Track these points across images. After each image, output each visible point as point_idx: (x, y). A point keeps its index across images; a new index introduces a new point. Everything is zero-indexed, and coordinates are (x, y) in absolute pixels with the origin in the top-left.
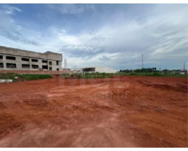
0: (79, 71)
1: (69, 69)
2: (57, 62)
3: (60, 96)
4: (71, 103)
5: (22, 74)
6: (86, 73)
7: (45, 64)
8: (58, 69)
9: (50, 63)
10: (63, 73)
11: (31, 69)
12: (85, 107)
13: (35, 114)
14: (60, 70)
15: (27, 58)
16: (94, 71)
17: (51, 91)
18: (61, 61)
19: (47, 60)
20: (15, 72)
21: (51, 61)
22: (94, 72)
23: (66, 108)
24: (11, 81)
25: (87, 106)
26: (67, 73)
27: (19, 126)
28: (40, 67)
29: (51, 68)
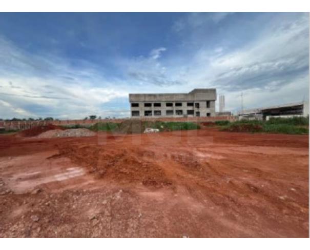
0: (251, 115)
1: (229, 113)
2: (208, 103)
3: (216, 160)
4: (240, 178)
5: (166, 122)
6: (270, 119)
7: (190, 108)
8: (208, 114)
9: (198, 105)
10: (217, 120)
11: (175, 116)
12: (280, 195)
13: (184, 176)
14: (213, 115)
15: (171, 102)
16: (301, 113)
17: (201, 149)
18: (214, 101)
19: (194, 101)
20: (161, 120)
21: (198, 102)
22: (299, 116)
23: (230, 182)
24: (158, 130)
25: (286, 196)
26: (225, 120)
27: (170, 184)
28: (185, 112)
29: (198, 113)
